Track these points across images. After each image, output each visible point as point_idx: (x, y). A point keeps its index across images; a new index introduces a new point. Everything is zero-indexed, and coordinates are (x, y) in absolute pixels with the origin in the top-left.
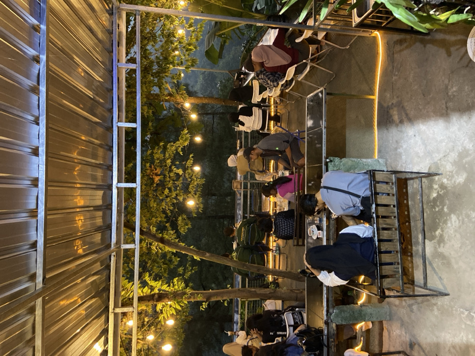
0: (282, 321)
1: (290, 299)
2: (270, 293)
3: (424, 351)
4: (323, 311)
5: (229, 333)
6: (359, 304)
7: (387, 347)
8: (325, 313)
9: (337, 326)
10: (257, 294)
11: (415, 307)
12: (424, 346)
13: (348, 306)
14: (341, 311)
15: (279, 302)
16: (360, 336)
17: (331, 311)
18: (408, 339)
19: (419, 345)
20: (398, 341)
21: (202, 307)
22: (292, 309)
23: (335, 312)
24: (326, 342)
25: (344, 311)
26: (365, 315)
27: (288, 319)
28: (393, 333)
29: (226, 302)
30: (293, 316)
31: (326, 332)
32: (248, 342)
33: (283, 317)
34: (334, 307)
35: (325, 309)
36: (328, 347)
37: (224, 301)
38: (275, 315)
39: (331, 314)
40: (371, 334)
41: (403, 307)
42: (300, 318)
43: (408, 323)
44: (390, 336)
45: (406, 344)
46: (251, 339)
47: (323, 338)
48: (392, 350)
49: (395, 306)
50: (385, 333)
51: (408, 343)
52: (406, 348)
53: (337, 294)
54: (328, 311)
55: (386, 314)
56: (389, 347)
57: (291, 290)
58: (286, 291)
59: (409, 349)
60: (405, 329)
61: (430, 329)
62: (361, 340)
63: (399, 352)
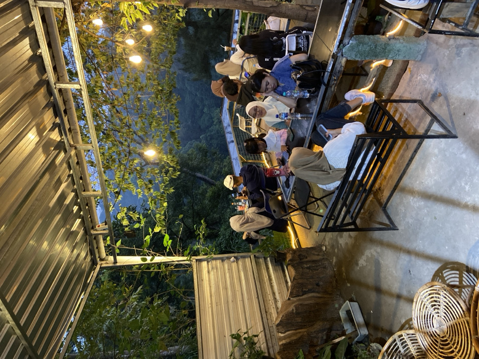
0: (283, 45)
1: (297, 18)
2: (271, 7)
3: (448, 106)
4: (335, 39)
5: (226, 48)
6: (388, 36)
7: (402, 91)
8: (336, 43)
9: (347, 61)
10: (255, 6)
11: (465, 50)
12: (452, 100)
13: (371, 37)
14: (360, 43)
15: (285, 21)
16: (372, 76)
17: (346, 41)
18: (434, 89)
19: (446, 98)
20: (418, 87)
21: (179, 15)
22: (298, 31)
23: (352, 44)
24: (326, 80)
25: (363, 43)
26: (389, 51)
27: (290, 42)
28: (417, 78)
29: (211, 12)
30: (297, 40)
31: (330, 68)
32: (244, 60)
33: (284, 40)
34: (351, 36)
35: (339, 38)
36: (328, 86)
37: (208, 10)
38: (275, 38)
39: (344, 46)
40: (387, 73)
41: (448, 47)
42: (306, 43)
43: (444, 68)
44: (410, 80)
45: (429, 93)
46: (248, 58)
47: (324, 74)
48: (407, 96)
49: (437, 43)
50: (406, 76)
51: (432, 93)
52: (426, 98)
53: (361, 17)
54: (341, 41)
55: (419, 52)
56: (404, 93)
57: (301, 6)
58: (294, 6)
59: (429, 99)
60: (436, 75)
61: (473, 82)
62: (372, 81)
63: (414, 101)
